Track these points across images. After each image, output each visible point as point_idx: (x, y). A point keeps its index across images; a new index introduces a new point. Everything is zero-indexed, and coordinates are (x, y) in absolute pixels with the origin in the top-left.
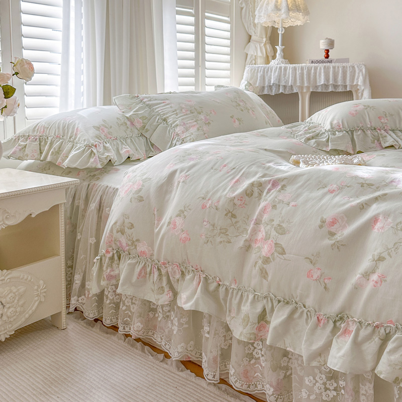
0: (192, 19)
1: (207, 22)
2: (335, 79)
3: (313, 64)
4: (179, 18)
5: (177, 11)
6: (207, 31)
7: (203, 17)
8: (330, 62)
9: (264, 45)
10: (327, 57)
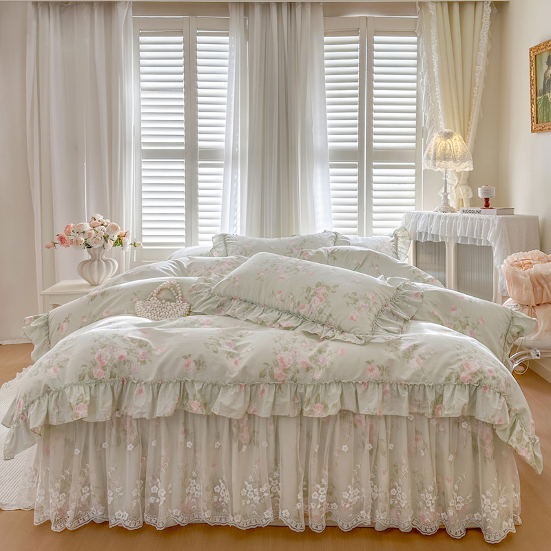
0: (356, 171)
1: (375, 171)
2: (472, 232)
3: (464, 214)
4: (332, 171)
5: (331, 164)
6: (375, 179)
7: (370, 167)
8: (479, 212)
9: (455, 188)
10: (487, 206)
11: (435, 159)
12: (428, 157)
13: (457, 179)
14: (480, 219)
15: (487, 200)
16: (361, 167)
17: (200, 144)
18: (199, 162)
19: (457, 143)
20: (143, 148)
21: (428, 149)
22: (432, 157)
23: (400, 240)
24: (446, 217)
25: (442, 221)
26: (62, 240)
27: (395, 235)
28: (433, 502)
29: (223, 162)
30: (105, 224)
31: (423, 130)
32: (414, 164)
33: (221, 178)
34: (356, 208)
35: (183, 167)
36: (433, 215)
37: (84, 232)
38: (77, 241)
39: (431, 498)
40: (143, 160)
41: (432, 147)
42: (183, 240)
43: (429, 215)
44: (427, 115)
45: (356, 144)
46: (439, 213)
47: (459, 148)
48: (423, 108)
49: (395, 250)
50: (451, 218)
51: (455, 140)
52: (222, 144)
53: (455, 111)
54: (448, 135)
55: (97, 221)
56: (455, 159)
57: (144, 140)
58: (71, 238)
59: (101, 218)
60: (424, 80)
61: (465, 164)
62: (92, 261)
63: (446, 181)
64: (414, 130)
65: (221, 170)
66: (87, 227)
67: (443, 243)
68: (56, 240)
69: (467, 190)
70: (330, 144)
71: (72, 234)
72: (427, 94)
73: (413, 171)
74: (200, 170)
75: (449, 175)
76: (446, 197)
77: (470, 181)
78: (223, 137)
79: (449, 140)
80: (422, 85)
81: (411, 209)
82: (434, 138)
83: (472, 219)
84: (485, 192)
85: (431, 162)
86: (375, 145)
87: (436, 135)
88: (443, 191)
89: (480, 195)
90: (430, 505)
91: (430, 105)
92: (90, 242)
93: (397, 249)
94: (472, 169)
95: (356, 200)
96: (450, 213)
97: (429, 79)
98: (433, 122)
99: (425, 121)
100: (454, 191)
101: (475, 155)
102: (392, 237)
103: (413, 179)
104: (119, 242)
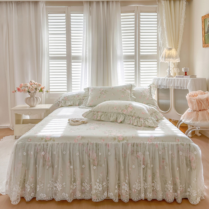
0: (134, 63)
1: (141, 63)
2: (181, 84)
3: (177, 78)
4: (125, 63)
5: (124, 61)
6: (141, 66)
7: (139, 62)
8: (183, 77)
9: (173, 68)
10: (186, 75)
11: (165, 58)
12: (162, 57)
13: (173, 65)
14: (184, 80)
15: (186, 73)
16: (136, 62)
17: (72, 54)
18: (72, 61)
19: (173, 52)
20: (50, 56)
21: (162, 54)
22: (164, 57)
23: (152, 88)
24: (170, 79)
25: (168, 81)
26: (19, 90)
27: (150, 86)
28: (171, 188)
29: (81, 61)
30: (36, 84)
31: (160, 47)
32: (156, 60)
33: (80, 67)
34: (134, 77)
35: (66, 63)
36: (165, 79)
37: (27, 87)
38: (25, 90)
39: (170, 186)
40: (50, 60)
41: (164, 53)
42: (66, 90)
43: (163, 79)
44: (161, 42)
45: (134, 53)
46: (167, 78)
47: (175, 54)
48: (160, 39)
49: (150, 92)
50: (172, 80)
51: (173, 51)
52: (81, 54)
53: (173, 40)
54: (170, 49)
55: (32, 83)
56: (173, 58)
57: (50, 53)
58: (22, 89)
59: (34, 82)
60: (160, 29)
61: (177, 59)
62: (31, 97)
63: (169, 66)
64: (156, 48)
65: (80, 64)
66: (29, 85)
67: (169, 89)
68: (16, 89)
69: (177, 69)
70: (124, 54)
71: (22, 87)
72: (161, 34)
73: (156, 63)
74: (73, 64)
75: (170, 64)
76: (169, 72)
77: (179, 66)
78: (81, 51)
79: (170, 51)
80: (159, 31)
81: (156, 77)
82: (165, 50)
83: (180, 80)
84: (185, 69)
85: (163, 59)
86: (141, 53)
87: (165, 49)
88: (168, 70)
89: (183, 71)
90: (170, 189)
91: (163, 38)
92: (30, 90)
93: (151, 91)
94: (180, 61)
95: (134, 74)
96: (171, 78)
97: (162, 29)
98: (164, 45)
99: (161, 44)
100: (172, 70)
101: (181, 56)
102: (149, 87)
103: (156, 66)
104: (41, 90)
